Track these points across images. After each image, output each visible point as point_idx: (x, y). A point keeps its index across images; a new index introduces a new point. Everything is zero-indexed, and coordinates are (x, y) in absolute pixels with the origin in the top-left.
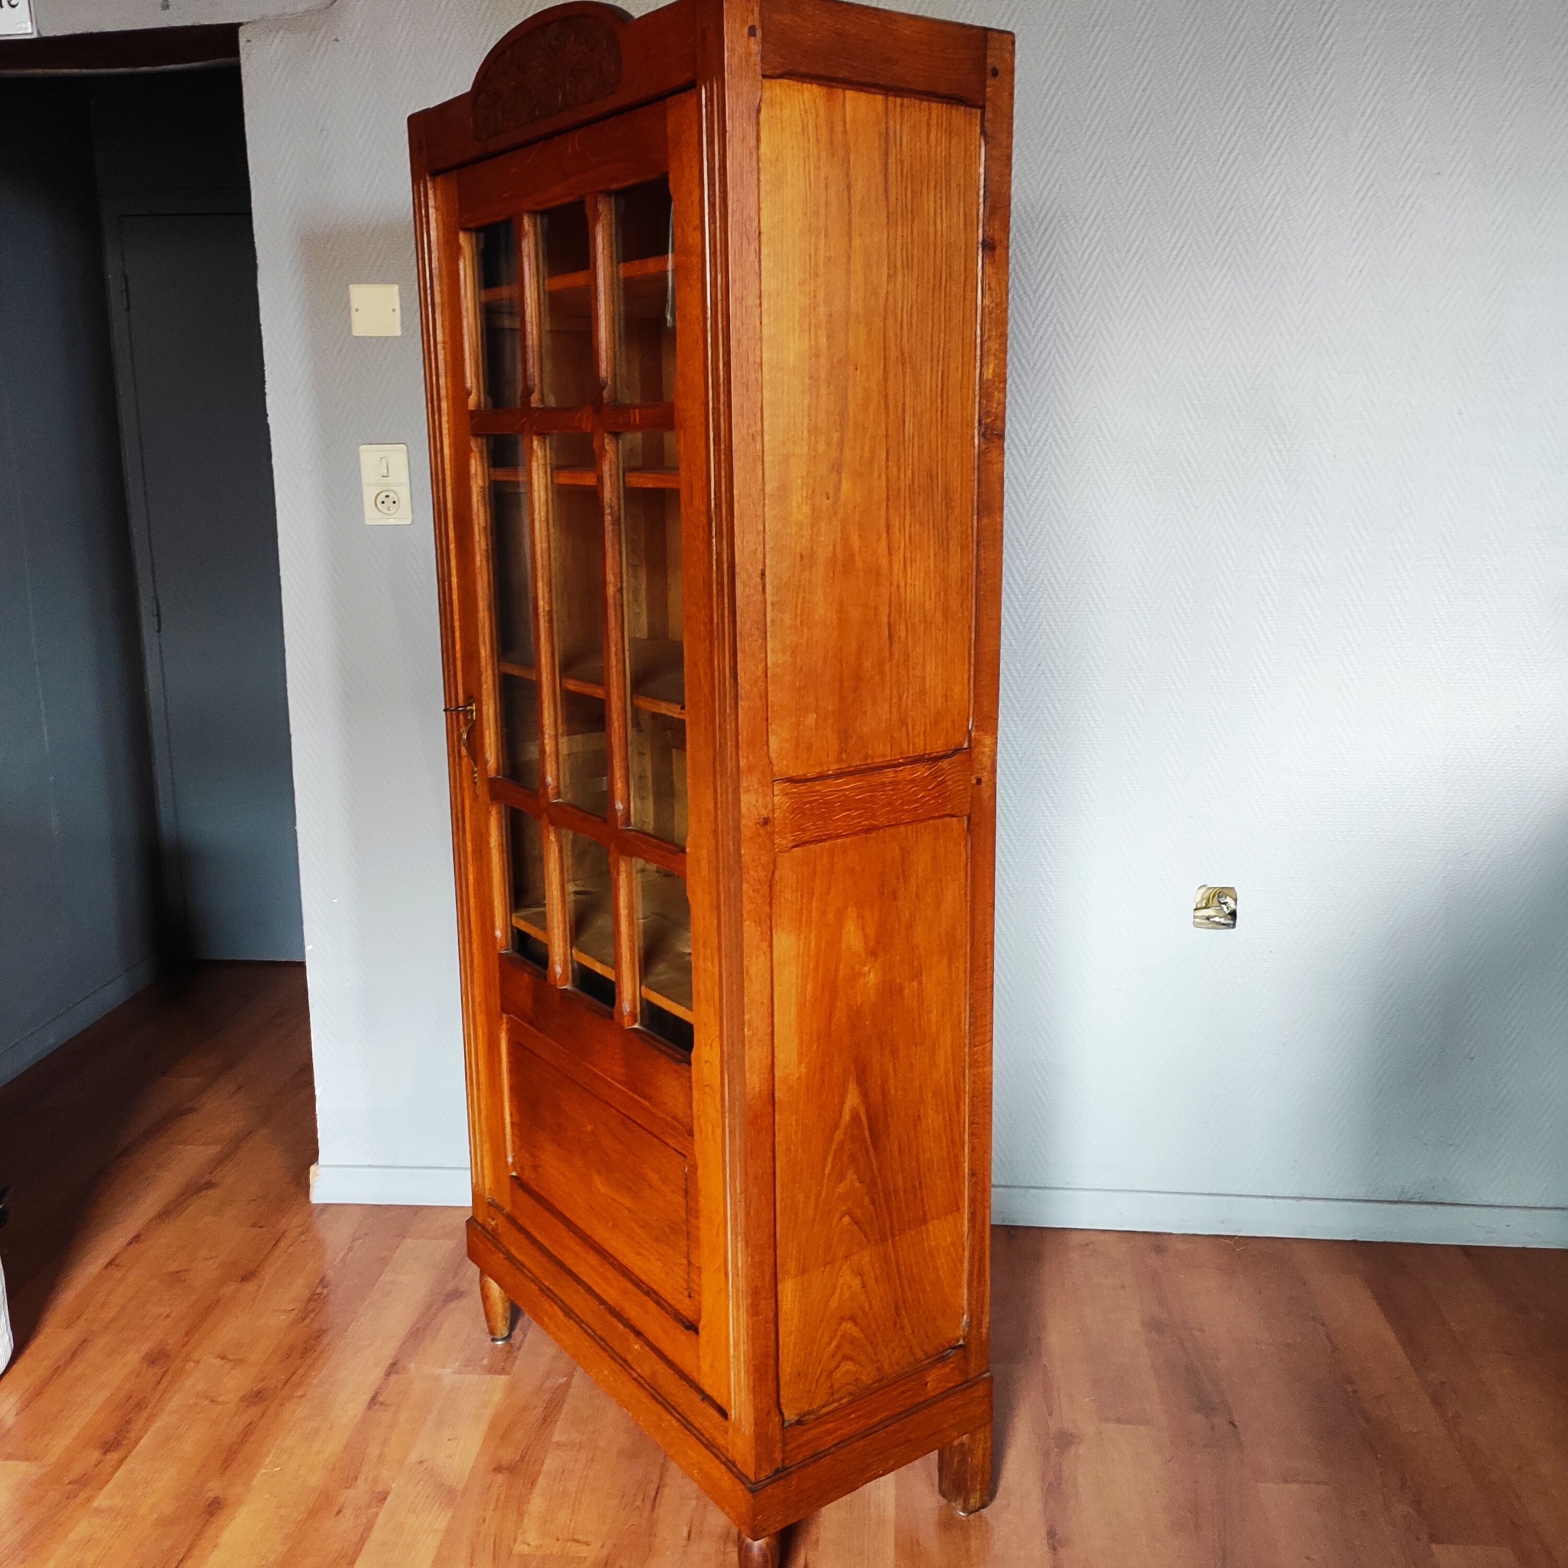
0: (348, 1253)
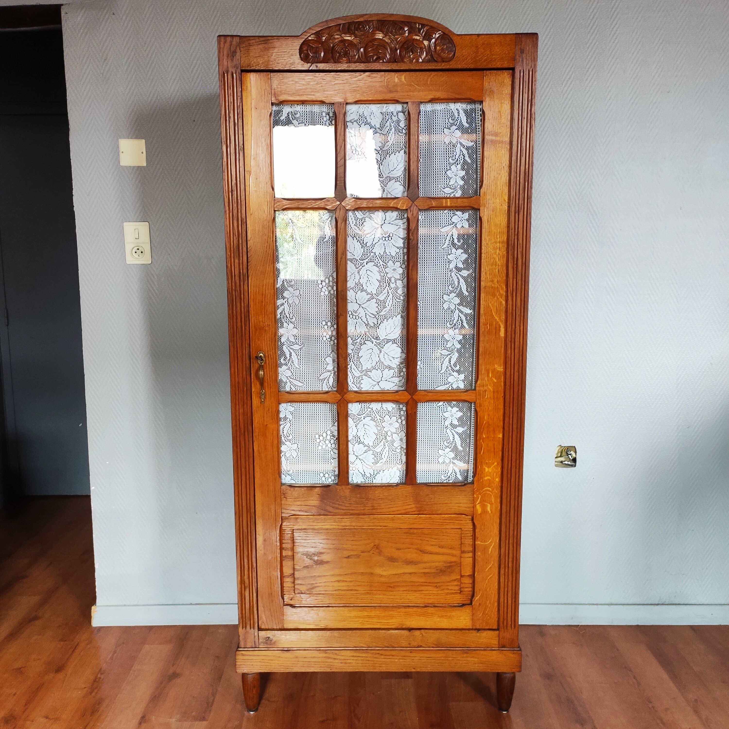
0: (113, 654)
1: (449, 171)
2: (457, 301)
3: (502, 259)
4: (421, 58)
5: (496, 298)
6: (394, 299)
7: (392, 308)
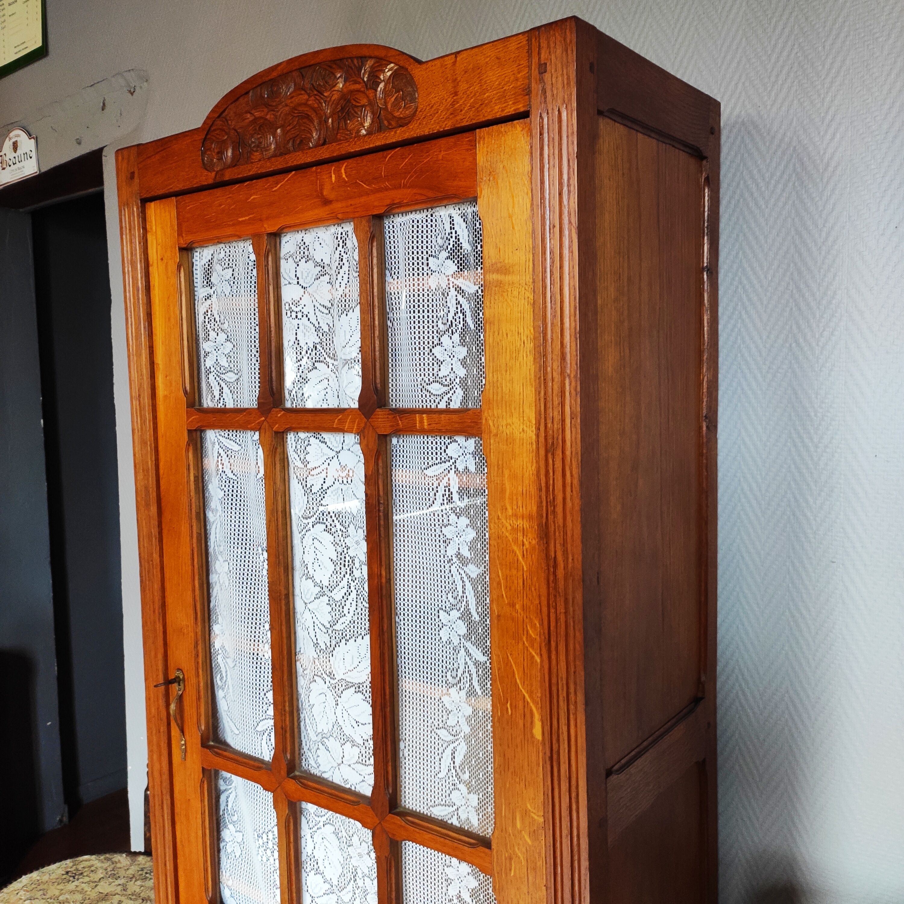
1: (438, 347)
2: (462, 628)
3: (529, 556)
4: (364, 127)
5: (521, 645)
6: (359, 601)
7: (355, 618)
